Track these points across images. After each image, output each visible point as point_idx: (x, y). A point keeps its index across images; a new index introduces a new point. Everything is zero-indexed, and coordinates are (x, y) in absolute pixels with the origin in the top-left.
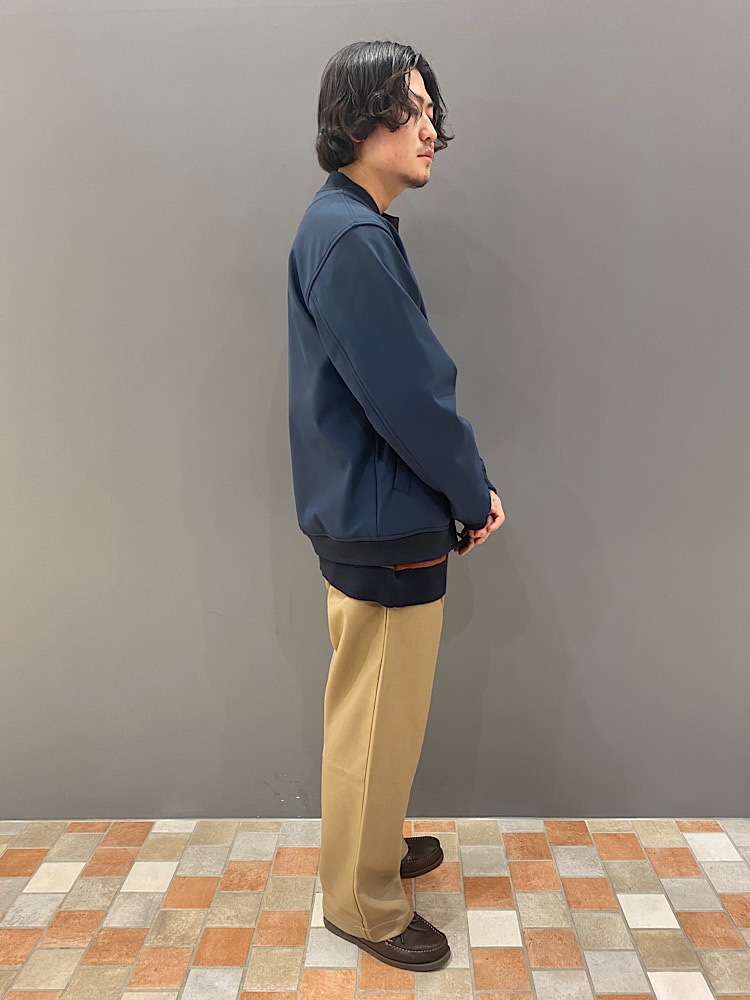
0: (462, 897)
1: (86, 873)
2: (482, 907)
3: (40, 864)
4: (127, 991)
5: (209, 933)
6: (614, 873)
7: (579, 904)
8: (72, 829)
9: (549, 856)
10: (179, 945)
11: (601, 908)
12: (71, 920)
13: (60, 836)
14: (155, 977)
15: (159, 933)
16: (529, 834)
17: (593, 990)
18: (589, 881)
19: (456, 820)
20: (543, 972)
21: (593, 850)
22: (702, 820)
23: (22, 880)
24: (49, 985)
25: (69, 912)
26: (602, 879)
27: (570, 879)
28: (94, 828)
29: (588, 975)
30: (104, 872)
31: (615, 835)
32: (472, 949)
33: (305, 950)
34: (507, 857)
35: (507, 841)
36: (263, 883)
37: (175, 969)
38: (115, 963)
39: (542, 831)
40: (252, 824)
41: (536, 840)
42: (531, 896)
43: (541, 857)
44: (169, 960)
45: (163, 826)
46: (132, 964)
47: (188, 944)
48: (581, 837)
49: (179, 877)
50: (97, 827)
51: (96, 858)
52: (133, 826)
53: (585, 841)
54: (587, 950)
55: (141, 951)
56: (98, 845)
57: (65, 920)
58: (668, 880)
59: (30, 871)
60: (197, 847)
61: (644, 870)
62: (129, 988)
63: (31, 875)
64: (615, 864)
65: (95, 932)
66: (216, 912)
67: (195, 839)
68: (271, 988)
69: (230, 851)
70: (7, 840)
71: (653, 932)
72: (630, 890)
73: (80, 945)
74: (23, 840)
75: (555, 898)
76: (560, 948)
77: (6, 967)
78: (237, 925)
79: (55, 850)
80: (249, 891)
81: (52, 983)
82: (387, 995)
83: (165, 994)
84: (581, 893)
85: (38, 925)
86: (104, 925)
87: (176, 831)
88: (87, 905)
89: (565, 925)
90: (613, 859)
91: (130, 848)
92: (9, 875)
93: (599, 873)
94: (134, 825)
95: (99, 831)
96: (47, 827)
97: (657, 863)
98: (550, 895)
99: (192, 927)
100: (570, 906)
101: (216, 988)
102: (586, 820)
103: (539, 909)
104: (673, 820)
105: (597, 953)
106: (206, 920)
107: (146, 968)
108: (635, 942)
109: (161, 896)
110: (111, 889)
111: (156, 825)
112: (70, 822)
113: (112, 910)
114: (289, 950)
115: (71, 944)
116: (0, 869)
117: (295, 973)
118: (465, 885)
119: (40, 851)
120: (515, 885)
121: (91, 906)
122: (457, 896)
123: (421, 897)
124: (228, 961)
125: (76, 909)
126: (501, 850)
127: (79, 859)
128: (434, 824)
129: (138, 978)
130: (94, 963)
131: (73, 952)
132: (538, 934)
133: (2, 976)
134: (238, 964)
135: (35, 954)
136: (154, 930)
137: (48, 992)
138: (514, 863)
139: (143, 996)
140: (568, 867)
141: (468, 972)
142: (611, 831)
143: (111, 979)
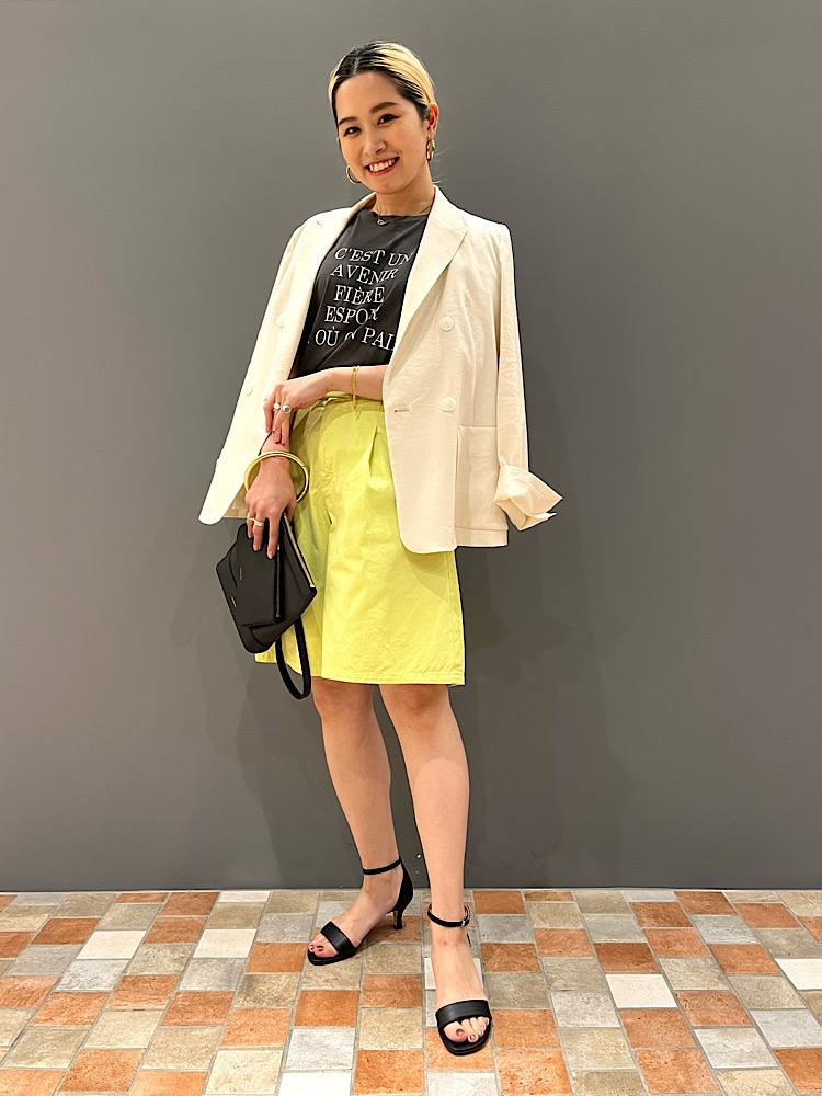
0: (596, 961)
1: (147, 940)
2: (621, 971)
3: (92, 933)
4: (222, 1050)
5: (307, 995)
6: (769, 940)
7: (734, 967)
8: (122, 900)
10: (274, 1007)
11: (760, 972)
12: (141, 984)
13: (109, 906)
14: (253, 1036)
15: (248, 995)
16: (660, 903)
17: (767, 1044)
18: (740, 947)
19: (572, 891)
20: (707, 1031)
21: (738, 919)
23: (74, 947)
24: (127, 1044)
25: (136, 977)
26: (756, 945)
27: (719, 946)
28: (148, 899)
29: (760, 1032)
30: (169, 939)
31: (760, 905)
32: (618, 1010)
33: (424, 1011)
34: (640, 925)
35: (637, 910)
37: (274, 1029)
38: (202, 1024)
39: (674, 900)
40: (335, 894)
41: (669, 909)
42: (677, 961)
43: (680, 925)
44: (266, 1021)
45: (227, 897)
46: (222, 1024)
47: (284, 1005)
48: (722, 906)
49: (261, 944)
50: (152, 898)
51: (158, 926)
53: (729, 910)
54: (752, 1010)
55: (231, 1012)
56: (158, 914)
57: (131, 984)
59: (81, 939)
60: (275, 915)
61: (801, 937)
62: (224, 1047)
63: (83, 942)
65: (172, 996)
66: (312, 975)
67: (272, 907)
68: (392, 1046)
69: (315, 918)
70: (49, 910)
72: (789, 955)
73: (156, 1007)
74: (67, 910)
75: (705, 963)
76: (722, 1008)
77: (73, 1027)
78: (339, 988)
79: (108, 918)
81: (132, 1041)
82: (530, 1052)
83: (267, 1052)
84: (734, 958)
85: (103, 989)
86: (181, 989)
87: (246, 900)
88: (156, 970)
89: (721, 987)
90: (762, 927)
91: (195, 917)
92: (57, 942)
93: (749, 940)
94: (196, 896)
95: (156, 900)
96: (93, 898)
97: (814, 930)
98: (699, 960)
99: (286, 990)
100: (723, 970)
101: (326, 1046)
102: (723, 891)
103: (693, 974)
105: (765, 1012)
106: (300, 983)
107: (239, 1028)
108: (807, 1002)
109: (242, 961)
110: (182, 955)
111: (222, 896)
112: (119, 893)
113: (187, 974)
114: (406, 1010)
115: (145, 1006)
116: (45, 937)
117: (418, 1033)
118: (597, 950)
119: (88, 920)
120: (655, 951)
121: (162, 971)
122: (592, 961)
123: (548, 961)
124: (336, 1021)
125: (144, 973)
126: (631, 918)
127: (137, 927)
128: (546, 894)
129: (231, 1038)
130: (176, 1024)
131: (150, 1013)
132: (693, 995)
133: (70, 1036)
134: (348, 1024)
135: (105, 1015)
136: (240, 993)
137: (129, 1050)
138: (649, 931)
139: (242, 1053)
140: (713, 934)
141: (619, 1031)
142: (754, 901)
143: (201, 1038)
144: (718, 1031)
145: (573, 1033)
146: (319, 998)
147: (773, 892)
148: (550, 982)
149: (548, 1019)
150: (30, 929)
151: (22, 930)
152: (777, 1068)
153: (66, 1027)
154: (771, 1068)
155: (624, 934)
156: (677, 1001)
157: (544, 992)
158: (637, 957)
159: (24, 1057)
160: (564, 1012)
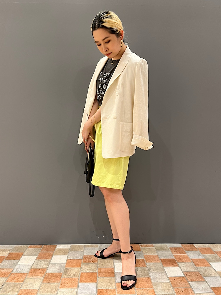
0: (162, 264)
1: (37, 259)
2: (168, 266)
3: (22, 257)
4: (60, 289)
5: (82, 274)
6: (207, 258)
7: (199, 265)
8: (30, 247)
10: (74, 277)
11: (206, 266)
12: (36, 271)
13: (26, 249)
14: (68, 285)
15: (66, 274)
16: (177, 248)
17: (209, 286)
18: (200, 259)
19: (153, 244)
20: (193, 283)
21: (199, 252)
23: (18, 260)
24: (33, 288)
25: (35, 269)
26: (204, 259)
27: (194, 259)
29: (207, 283)
30: (43, 258)
32: (168, 277)
33: (115, 278)
34: (172, 254)
36: (97, 261)
37: (74, 283)
38: (54, 282)
39: (181, 247)
40: (88, 245)
41: (180, 249)
42: (183, 263)
43: (183, 253)
44: (72, 281)
45: (59, 246)
46: (59, 282)
47: (76, 277)
48: (194, 249)
49: (68, 259)
50: (38, 247)
51: (40, 255)
53: (196, 249)
54: (204, 277)
55: (61, 279)
56: (40, 251)
57: (33, 271)
59: (19, 258)
60: (72, 251)
61: (216, 257)
63: (19, 259)
65: (45, 274)
66: (83, 268)
67: (71, 249)
68: (107, 288)
69: (84, 253)
70: (9, 250)
72: (213, 262)
73: (41, 277)
74: (15, 250)
75: (191, 264)
76: (196, 276)
77: (18, 283)
78: (91, 272)
79: (25, 253)
80: (93, 263)
81: (34, 287)
82: (145, 289)
83: (72, 290)
84: (198, 262)
85: (25, 272)
86: (47, 272)
87: (64, 247)
88: (40, 267)
89: (196, 271)
90: (205, 254)
91: (51, 252)
92: (12, 259)
93: (202, 257)
94: (50, 246)
95: (39, 248)
96: (21, 247)
98: (189, 263)
99: (77, 272)
100: (196, 266)
101: (89, 288)
102: (194, 244)
103: (188, 267)
105: (208, 277)
106: (81, 270)
107: (64, 283)
108: (219, 274)
109: (64, 264)
110: (47, 263)
112: (29, 245)
113: (49, 268)
114: (110, 278)
115: (37, 277)
116: (9, 258)
117: (114, 284)
118: (161, 261)
119: (21, 253)
120: (177, 261)
121: (42, 267)
122: (160, 264)
123: (148, 264)
124: (91, 281)
125: (37, 268)
126: (170, 252)
127: (34, 255)
128: (147, 245)
129: (62, 286)
130: (47, 282)
131: (39, 279)
132: (188, 273)
133: (17, 285)
134: (94, 282)
135: (26, 279)
136: (64, 273)
137: (34, 289)
138: (175, 255)
139: (65, 290)
140: (192, 256)
141: (169, 283)
142: (202, 247)
143: (54, 286)
144: (196, 283)
145: (157, 284)
146: (86, 275)
147: (207, 244)
148: (149, 270)
149: (149, 280)
150: (4, 255)
151: (2, 255)
152: (212, 293)
153: (16, 283)
154: (211, 293)
155: (168, 256)
156: (184, 274)
157: (148, 272)
158: (172, 263)
159: (4, 292)
160: (154, 278)
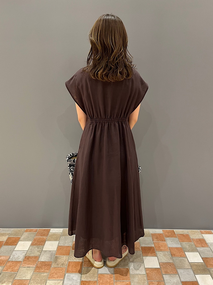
0: (141, 253)
1: (32, 245)
2: (147, 256)
3: (18, 242)
4: (48, 280)
5: (70, 263)
6: (184, 246)
7: (175, 255)
8: (26, 231)
9: (165, 241)
10: (62, 267)
11: (181, 256)
12: (30, 259)
13: (23, 233)
14: (56, 276)
15: (55, 263)
16: (158, 234)
17: (180, 280)
18: (177, 248)
20: (166, 275)
21: (177, 239)
22: (207, 230)
23: (14, 246)
24: (26, 278)
26: (181, 248)
27: (172, 248)
28: (33, 231)
29: (179, 276)
30: (37, 245)
31: (183, 235)
32: (145, 268)
34: (153, 241)
35: (152, 236)
37: (61, 274)
38: (44, 272)
39: (162, 233)
41: (161, 236)
42: (161, 252)
43: (163, 241)
44: (59, 271)
45: (53, 231)
46: (49, 272)
47: (64, 266)
48: (173, 235)
49: (59, 246)
51: (35, 240)
52: (44, 230)
53: (175, 236)
54: (178, 269)
55: (51, 268)
56: (35, 236)
57: (27, 258)
58: (199, 248)
59: (16, 244)
60: (63, 237)
61: (192, 245)
64: (184, 243)
65: (37, 262)
66: (71, 257)
67: (62, 234)
68: (89, 280)
69: (73, 238)
70: (8, 234)
71: (196, 264)
72: (189, 251)
73: (33, 266)
74: (13, 234)
75: (168, 253)
76: (171, 268)
77: (13, 272)
79: (22, 238)
82: (123, 282)
83: (59, 281)
84: (175, 252)
85: (20, 260)
86: (39, 260)
87: (57, 232)
88: (34, 254)
89: (171, 261)
90: (183, 242)
91: (44, 237)
92: (10, 245)
93: (179, 246)
95: (35, 232)
96: (19, 230)
97: (195, 243)
98: (166, 252)
99: (65, 261)
100: (172, 256)
101: (74, 279)
102: (174, 230)
103: (164, 257)
104: (199, 230)
105: (181, 270)
106: (69, 259)
107: (53, 273)
108: (191, 266)
109: (55, 252)
110: (40, 250)
111: (51, 230)
112: (26, 229)
113: (41, 256)
115: (30, 266)
116: (7, 243)
117: (96, 275)
118: (142, 249)
119: (18, 238)
120: (156, 249)
125: (30, 255)
126: (151, 239)
127: (30, 240)
129: (51, 276)
130: (38, 272)
131: (31, 268)
132: (164, 264)
133: (12, 275)
134: (79, 273)
135: (20, 269)
136: (54, 262)
137: (26, 280)
138: (155, 242)
139: (53, 281)
140: (170, 244)
141: (145, 275)
142: (181, 233)
143: (43, 276)
144: (169, 275)
145: (134, 276)
146: (73, 264)
147: (187, 230)
149: (128, 271)
150: (3, 240)
153: (11, 272)
155: (149, 244)
156: (160, 267)
157: (128, 262)
158: (151, 251)
160: (132, 269)
